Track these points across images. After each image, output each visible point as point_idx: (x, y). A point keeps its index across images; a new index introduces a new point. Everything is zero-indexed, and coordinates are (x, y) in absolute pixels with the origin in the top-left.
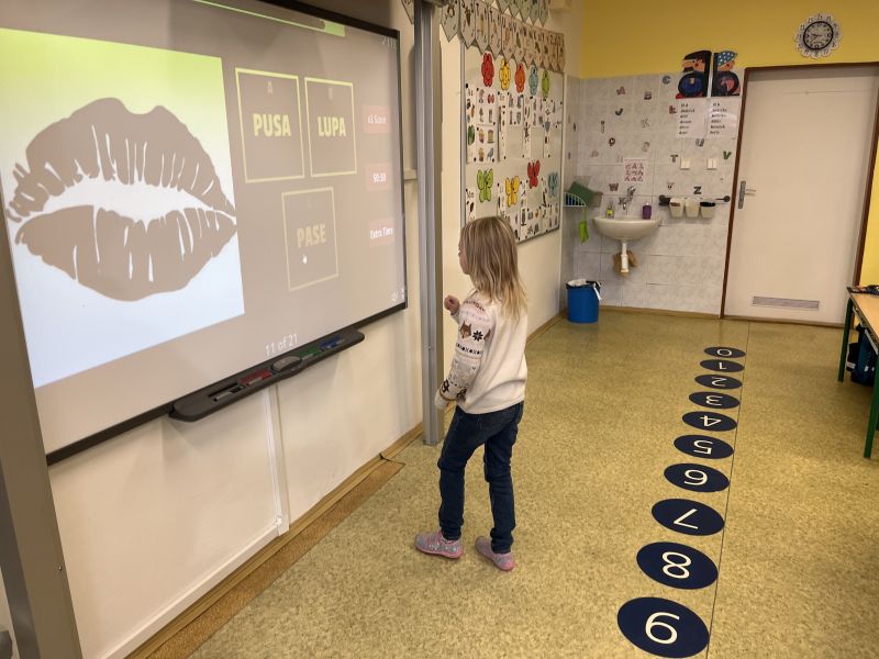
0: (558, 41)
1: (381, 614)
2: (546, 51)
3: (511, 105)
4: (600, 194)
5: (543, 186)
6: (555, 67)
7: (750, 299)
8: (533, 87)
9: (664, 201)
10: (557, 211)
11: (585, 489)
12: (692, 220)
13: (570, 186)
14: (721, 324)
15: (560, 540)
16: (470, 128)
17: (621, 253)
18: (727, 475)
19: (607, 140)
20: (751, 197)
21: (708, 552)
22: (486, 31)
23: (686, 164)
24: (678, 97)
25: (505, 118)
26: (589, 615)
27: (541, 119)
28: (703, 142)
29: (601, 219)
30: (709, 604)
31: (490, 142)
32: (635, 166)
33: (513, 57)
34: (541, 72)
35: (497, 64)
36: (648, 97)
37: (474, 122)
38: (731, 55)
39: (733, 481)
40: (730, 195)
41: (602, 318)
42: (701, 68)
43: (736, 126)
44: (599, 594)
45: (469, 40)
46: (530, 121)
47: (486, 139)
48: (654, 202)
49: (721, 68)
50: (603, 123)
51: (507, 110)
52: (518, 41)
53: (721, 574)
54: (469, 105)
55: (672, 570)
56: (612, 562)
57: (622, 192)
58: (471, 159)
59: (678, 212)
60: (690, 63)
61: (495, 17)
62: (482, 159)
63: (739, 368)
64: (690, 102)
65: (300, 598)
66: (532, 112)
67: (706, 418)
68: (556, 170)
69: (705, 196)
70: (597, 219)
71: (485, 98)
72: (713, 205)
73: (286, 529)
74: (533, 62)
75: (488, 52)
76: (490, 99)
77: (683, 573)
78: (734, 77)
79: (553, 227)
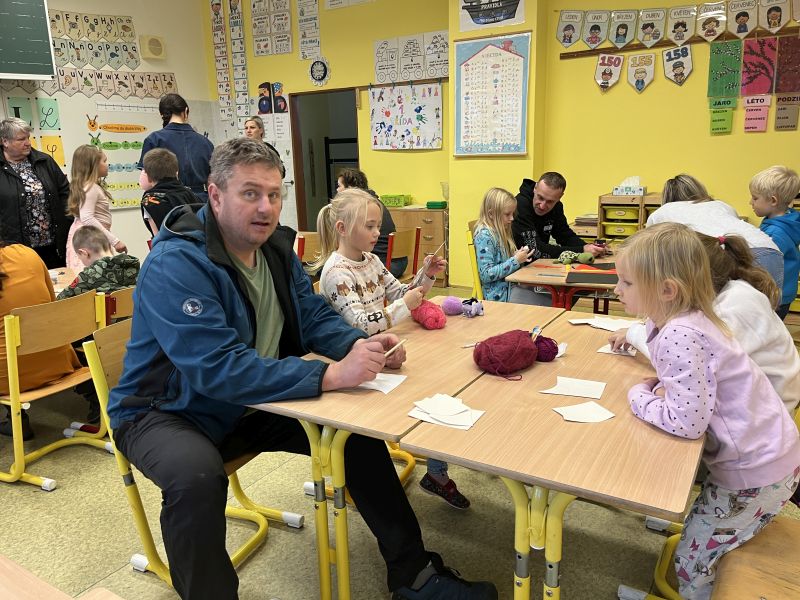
2: (140, 86)
6: (157, 94)
24: (259, 113)
33: (79, 92)
38: (280, 85)
40: (294, 180)
42: (267, 94)
43: (289, 132)
49: (277, 94)
52: (87, 82)
74: (117, 94)
78: (284, 100)
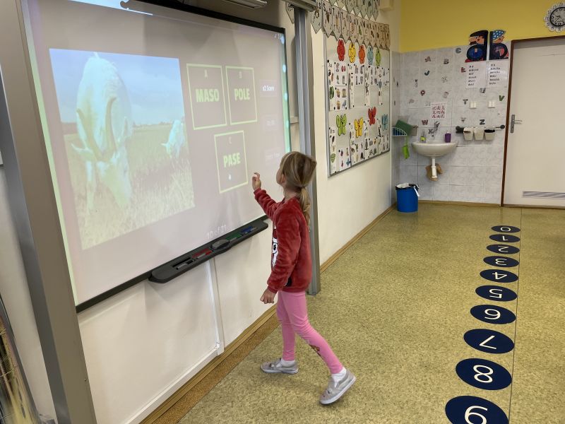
0: (385, 29)
1: (287, 407)
2: (378, 36)
3: (357, 72)
4: (416, 127)
5: (378, 123)
6: (383, 45)
7: (521, 194)
8: (370, 59)
9: (460, 130)
10: (387, 140)
11: (417, 323)
12: (479, 142)
13: (395, 123)
14: (502, 210)
15: (403, 357)
16: (331, 88)
17: (431, 165)
18: (514, 312)
19: (420, 92)
20: (518, 125)
21: (504, 365)
22: (339, 26)
23: (474, 105)
24: (466, 61)
25: (353, 80)
26: (425, 408)
27: (376, 80)
28: (484, 90)
29: (417, 144)
30: (507, 400)
31: (344, 96)
32: (439, 108)
33: (357, 41)
34: (375, 50)
35: (347, 46)
36: (446, 62)
37: (333, 84)
38: (501, 33)
39: (519, 316)
40: (505, 124)
41: (420, 208)
43: (507, 78)
44: (432, 394)
45: (329, 32)
46: (369, 82)
47: (341, 95)
48: (453, 131)
49: (495, 41)
50: (416, 81)
51: (354, 75)
52: (360, 30)
53: (514, 380)
54: (330, 73)
55: (480, 377)
56: (439, 372)
57: (430, 125)
58: (332, 108)
59: (470, 137)
60: (474, 39)
61: (345, 16)
62: (339, 108)
63: (517, 239)
64: (475, 64)
65: (234, 396)
66: (370, 76)
67: (496, 274)
68: (387, 113)
69: (487, 126)
70: (415, 143)
71: (340, 68)
72: (494, 131)
73: (222, 351)
74: (370, 44)
75: (341, 39)
76: (343, 69)
77: (488, 379)
78: (504, 47)
79: (386, 150)
